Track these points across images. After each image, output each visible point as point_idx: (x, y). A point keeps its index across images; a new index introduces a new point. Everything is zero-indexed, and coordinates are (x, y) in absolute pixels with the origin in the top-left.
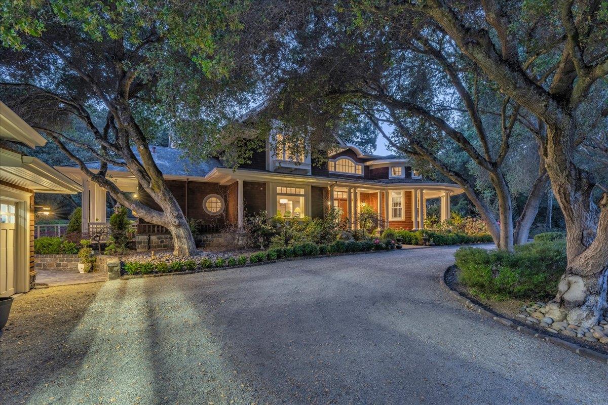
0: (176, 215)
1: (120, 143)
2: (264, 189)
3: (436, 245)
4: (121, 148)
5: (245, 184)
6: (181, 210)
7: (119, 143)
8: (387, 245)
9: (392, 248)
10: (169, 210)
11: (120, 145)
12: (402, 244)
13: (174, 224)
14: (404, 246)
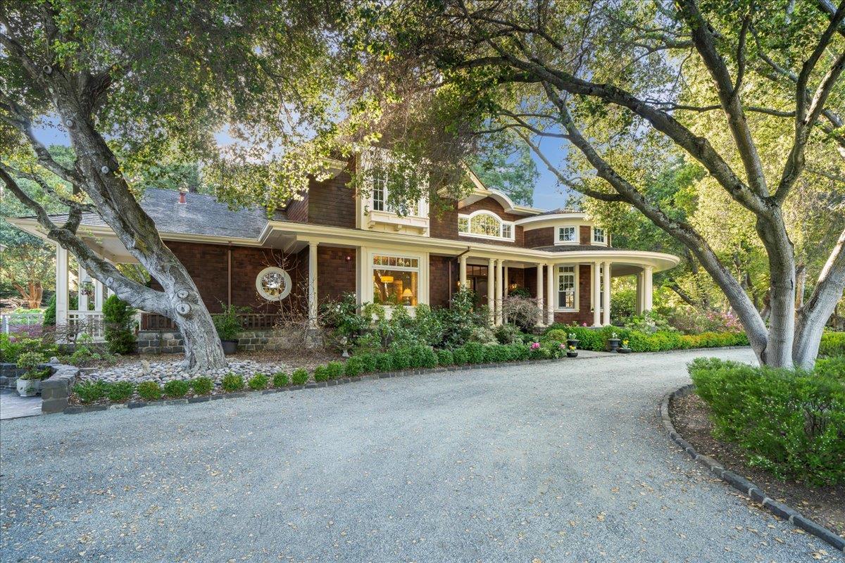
0: (185, 296)
1: (82, 168)
2: (353, 259)
3: (633, 351)
4: (85, 177)
5: (322, 249)
6: (195, 289)
7: (79, 169)
8: (553, 352)
9: (561, 356)
10: (172, 288)
11: (81, 172)
12: (578, 348)
13: (181, 312)
14: (581, 353)
